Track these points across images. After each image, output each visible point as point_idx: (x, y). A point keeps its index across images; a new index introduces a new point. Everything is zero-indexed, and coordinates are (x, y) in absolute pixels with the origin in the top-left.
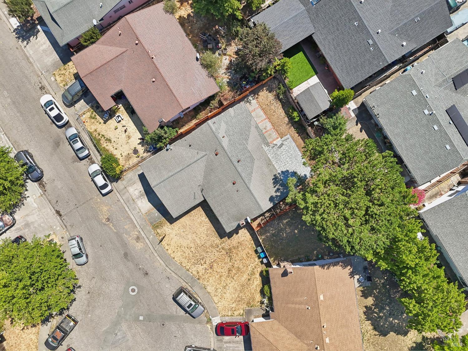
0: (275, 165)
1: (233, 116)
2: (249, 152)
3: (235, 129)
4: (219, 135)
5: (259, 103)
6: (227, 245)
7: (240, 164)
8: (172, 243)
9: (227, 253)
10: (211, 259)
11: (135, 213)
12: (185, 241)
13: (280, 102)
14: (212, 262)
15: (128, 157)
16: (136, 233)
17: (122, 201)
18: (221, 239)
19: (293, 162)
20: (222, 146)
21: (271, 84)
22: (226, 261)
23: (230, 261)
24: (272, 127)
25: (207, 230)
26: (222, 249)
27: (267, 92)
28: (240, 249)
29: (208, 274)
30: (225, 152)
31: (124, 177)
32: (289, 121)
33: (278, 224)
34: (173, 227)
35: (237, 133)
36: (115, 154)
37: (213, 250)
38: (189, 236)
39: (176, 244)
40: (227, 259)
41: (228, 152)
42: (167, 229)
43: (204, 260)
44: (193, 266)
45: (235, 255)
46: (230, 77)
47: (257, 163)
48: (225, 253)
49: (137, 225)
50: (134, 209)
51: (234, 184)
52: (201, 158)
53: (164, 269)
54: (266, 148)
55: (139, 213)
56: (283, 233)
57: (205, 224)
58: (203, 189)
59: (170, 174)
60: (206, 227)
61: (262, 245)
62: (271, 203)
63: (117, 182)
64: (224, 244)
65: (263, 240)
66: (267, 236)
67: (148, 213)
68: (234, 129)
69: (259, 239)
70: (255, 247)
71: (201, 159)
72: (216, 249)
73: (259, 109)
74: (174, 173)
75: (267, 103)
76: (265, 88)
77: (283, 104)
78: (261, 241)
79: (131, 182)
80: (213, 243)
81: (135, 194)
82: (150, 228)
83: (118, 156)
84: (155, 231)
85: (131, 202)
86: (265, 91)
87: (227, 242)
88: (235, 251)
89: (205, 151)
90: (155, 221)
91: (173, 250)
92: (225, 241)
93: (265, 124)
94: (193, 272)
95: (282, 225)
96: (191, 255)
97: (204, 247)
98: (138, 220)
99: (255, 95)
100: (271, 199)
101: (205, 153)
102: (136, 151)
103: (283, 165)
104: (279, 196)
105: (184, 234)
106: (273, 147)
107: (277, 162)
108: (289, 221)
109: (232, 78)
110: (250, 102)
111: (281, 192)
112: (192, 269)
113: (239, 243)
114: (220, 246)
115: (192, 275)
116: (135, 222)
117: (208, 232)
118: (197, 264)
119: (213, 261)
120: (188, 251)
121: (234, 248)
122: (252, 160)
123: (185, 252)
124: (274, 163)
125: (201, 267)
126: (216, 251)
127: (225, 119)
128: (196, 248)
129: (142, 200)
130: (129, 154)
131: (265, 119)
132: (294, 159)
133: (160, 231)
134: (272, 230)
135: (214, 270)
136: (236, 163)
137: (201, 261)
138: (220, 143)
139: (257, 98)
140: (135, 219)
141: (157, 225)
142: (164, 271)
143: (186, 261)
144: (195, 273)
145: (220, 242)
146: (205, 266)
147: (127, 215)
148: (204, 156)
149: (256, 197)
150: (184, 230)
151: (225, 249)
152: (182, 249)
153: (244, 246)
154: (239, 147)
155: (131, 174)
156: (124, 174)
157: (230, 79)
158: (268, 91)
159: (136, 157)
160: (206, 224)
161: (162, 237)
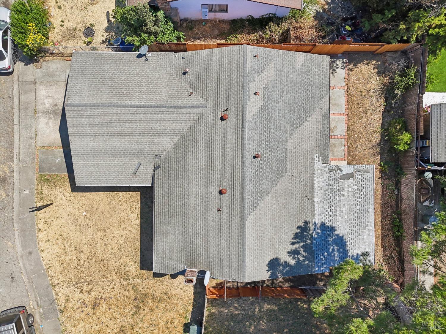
0: (316, 205)
1: (297, 67)
2: (286, 151)
3: (287, 93)
4: (251, 85)
5: (349, 81)
6: (144, 285)
7: (256, 162)
8: (56, 224)
9: (136, 299)
10: (103, 291)
11: (25, 136)
12: (79, 234)
13: (386, 101)
14: (101, 298)
15: (71, 34)
16: (6, 169)
17: (16, 101)
18: (141, 268)
19: (350, 219)
20: (243, 108)
21: (390, 60)
22: (127, 310)
23: (133, 315)
24: (344, 134)
25: (128, 239)
26: (131, 287)
27: (373, 71)
28: (162, 305)
29: (82, 315)
30: (243, 122)
31: (44, 63)
32: (380, 143)
33: (253, 303)
34: (72, 197)
35: (285, 103)
36: (52, 14)
37: (115, 278)
38: (90, 231)
39: (60, 230)
40: (129, 310)
41: (247, 126)
42: (60, 196)
43: (90, 286)
44: (65, 285)
45: (147, 310)
46: (326, 7)
47: (285, 181)
48: (133, 298)
49: (15, 157)
50: (28, 127)
51: (221, 192)
52: (190, 107)
53: (15, 258)
54: (318, 164)
55: (31, 138)
56: (251, 324)
57: (129, 228)
58: (159, 167)
59: (115, 101)
60: (129, 233)
61: (204, 324)
62: (268, 271)
63: (26, 65)
64: (139, 281)
65: (211, 315)
66: (220, 312)
67: (47, 149)
68: (285, 93)
69: (206, 309)
70: (189, 317)
71: (189, 110)
72: (122, 280)
73: (343, 91)
74: (123, 103)
75: (361, 89)
76: (374, 62)
77: (388, 108)
78: (206, 314)
79: (50, 79)
80: (122, 267)
81: (44, 103)
82: (33, 175)
83: (56, 22)
84: (40, 186)
85: (30, 113)
86: (373, 66)
87: (147, 281)
88: (151, 304)
89: (206, 99)
90: (50, 170)
91: (50, 238)
92: (145, 277)
93: (337, 123)
94: (60, 294)
95: (257, 310)
96: (74, 264)
97: (104, 264)
98: (22, 150)
99: (350, 62)
100: (273, 264)
101: (202, 103)
102: (89, 32)
103: (331, 213)
104: (290, 266)
105: (83, 222)
106: (333, 170)
107: (322, 202)
108: (274, 311)
109: (329, 10)
110: (334, 70)
111: (298, 262)
112: (61, 289)
113: (166, 294)
114: (131, 280)
115: (55, 297)
116: (16, 151)
117: (126, 245)
118: (74, 285)
119: (104, 296)
120: (72, 254)
121: (154, 297)
122: (282, 170)
123: (66, 253)
124: (316, 200)
125: (77, 295)
126: (119, 284)
127: (280, 64)
128: (89, 257)
129: (51, 121)
130: (75, 29)
131: (341, 114)
132: (356, 215)
133: (46, 191)
134: (236, 308)
135: (97, 314)
136: (248, 157)
137: (85, 284)
138: (243, 100)
139: (351, 70)
140: (18, 146)
141: (49, 178)
142: (13, 263)
143: (59, 269)
144: (62, 297)
145: (135, 273)
146: (86, 297)
147: (10, 130)
148: (197, 107)
149: (247, 243)
150: (88, 216)
151: (137, 289)
152: (66, 245)
153: (172, 306)
154: (272, 130)
155: (58, 65)
156: (47, 59)
157: (324, 10)
158: (376, 70)
159: (85, 43)
160: (131, 229)
161: (45, 203)
